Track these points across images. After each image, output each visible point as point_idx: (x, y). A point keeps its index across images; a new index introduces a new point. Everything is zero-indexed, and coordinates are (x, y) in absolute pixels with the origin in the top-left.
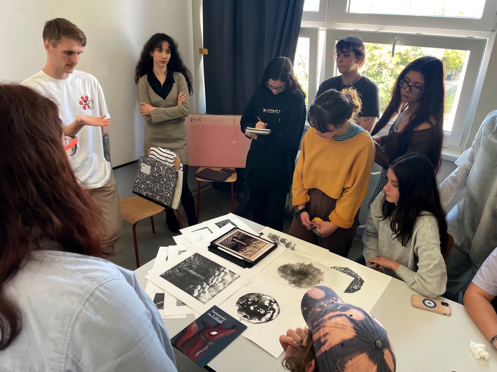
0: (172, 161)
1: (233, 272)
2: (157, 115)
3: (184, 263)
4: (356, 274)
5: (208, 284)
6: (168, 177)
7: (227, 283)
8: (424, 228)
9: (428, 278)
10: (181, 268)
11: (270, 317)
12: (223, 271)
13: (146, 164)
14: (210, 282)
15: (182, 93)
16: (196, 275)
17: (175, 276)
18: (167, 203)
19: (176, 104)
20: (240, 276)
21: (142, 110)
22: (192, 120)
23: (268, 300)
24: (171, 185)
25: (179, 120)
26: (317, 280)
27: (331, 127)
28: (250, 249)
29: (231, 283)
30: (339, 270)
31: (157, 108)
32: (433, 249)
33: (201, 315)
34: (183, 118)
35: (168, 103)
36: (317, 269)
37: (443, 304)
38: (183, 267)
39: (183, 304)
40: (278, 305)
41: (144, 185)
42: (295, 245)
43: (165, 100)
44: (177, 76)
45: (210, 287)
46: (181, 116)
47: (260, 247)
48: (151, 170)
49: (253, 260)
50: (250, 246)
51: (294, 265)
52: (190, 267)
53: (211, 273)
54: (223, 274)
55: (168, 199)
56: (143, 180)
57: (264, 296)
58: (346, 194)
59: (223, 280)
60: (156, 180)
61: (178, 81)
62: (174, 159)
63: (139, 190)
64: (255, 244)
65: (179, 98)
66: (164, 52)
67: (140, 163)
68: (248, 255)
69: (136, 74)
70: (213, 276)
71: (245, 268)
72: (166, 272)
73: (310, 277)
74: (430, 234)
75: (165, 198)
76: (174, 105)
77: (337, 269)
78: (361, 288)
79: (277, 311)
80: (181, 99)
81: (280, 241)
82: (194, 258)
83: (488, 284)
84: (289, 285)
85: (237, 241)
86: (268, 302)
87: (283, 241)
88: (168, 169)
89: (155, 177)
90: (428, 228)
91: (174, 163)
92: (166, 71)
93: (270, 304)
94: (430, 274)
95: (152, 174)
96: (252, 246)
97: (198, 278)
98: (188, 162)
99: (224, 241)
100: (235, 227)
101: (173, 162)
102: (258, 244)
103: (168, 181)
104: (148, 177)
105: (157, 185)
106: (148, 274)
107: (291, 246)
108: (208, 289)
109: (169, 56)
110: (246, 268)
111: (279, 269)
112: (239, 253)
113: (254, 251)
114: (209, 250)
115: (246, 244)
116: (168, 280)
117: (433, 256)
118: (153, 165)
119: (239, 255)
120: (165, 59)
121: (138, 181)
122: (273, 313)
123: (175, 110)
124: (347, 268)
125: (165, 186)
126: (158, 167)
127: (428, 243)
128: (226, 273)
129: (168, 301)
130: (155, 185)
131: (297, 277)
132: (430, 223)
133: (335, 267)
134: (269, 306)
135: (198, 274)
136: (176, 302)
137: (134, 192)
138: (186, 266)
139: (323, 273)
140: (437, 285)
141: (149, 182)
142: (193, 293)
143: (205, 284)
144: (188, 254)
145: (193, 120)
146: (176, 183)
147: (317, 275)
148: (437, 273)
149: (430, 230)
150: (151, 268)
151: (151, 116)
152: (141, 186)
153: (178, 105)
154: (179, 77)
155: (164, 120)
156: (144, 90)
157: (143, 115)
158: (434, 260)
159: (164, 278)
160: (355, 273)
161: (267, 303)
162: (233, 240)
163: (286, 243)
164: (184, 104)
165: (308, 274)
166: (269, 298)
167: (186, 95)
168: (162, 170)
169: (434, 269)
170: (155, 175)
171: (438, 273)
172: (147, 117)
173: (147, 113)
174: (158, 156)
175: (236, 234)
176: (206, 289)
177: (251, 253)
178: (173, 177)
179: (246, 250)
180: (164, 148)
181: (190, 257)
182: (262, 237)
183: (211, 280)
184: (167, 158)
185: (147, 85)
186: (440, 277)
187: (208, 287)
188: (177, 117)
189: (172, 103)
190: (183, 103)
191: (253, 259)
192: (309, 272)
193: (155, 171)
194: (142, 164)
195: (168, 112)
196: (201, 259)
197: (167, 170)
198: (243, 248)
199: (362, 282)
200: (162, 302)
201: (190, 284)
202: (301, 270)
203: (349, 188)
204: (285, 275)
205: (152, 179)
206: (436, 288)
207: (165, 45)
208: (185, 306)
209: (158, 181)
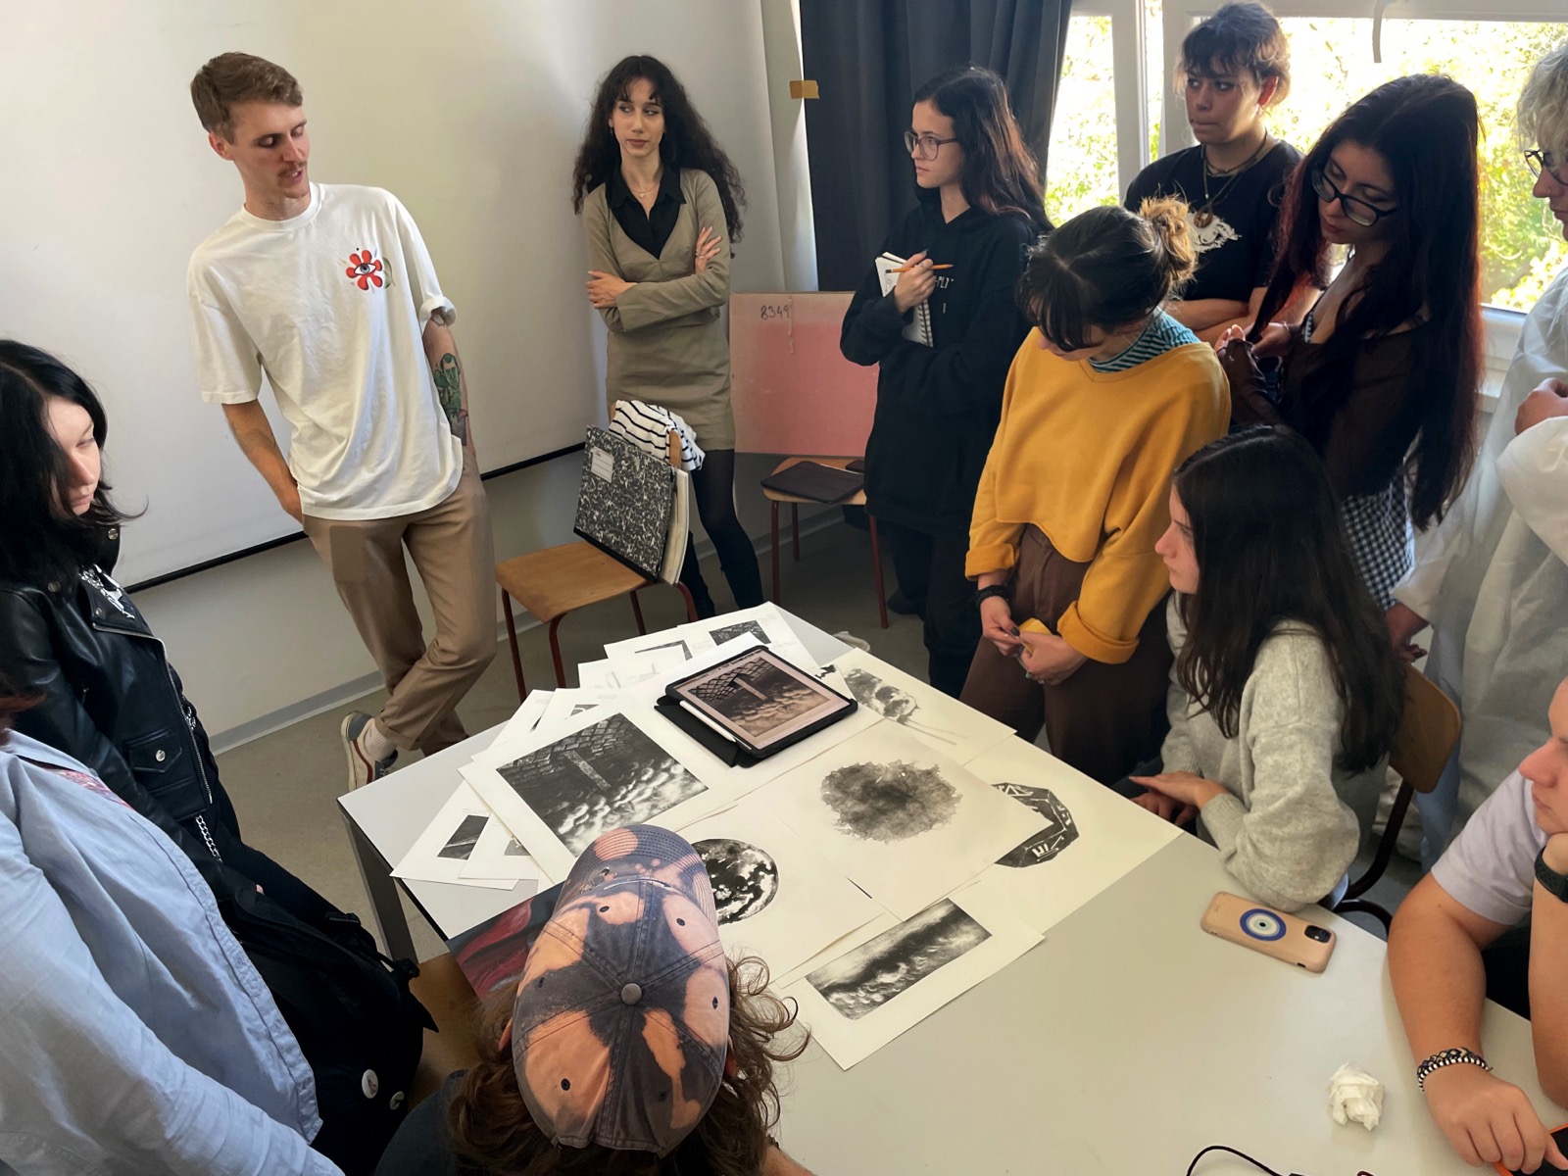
0: (661, 442)
1: (693, 776)
2: (634, 307)
3: (574, 740)
4: (1066, 811)
5: (610, 803)
6: (652, 488)
7: (662, 805)
8: (1271, 675)
9: (1268, 844)
10: (559, 752)
11: (735, 912)
12: (667, 770)
13: (604, 449)
14: (619, 797)
15: (708, 233)
16: (591, 775)
17: (534, 772)
18: (648, 564)
19: (691, 269)
20: (707, 789)
21: (594, 294)
22: (764, 313)
23: (754, 863)
24: (659, 514)
25: (703, 316)
26: (929, 817)
27: (1096, 333)
28: (769, 712)
29: (674, 804)
30: (1018, 794)
31: (635, 284)
32: (1291, 747)
33: (553, 885)
34: (713, 311)
35: (667, 267)
36: (944, 785)
37: (1312, 932)
38: (565, 750)
39: (524, 851)
40: (775, 880)
41: (599, 510)
42: (916, 707)
43: (658, 258)
44: (692, 182)
45: (611, 812)
46: (704, 303)
47: (803, 708)
48: (614, 468)
49: (760, 746)
50: (774, 705)
51: (879, 770)
52: (584, 753)
53: (633, 774)
54: (664, 776)
55: (652, 554)
56: (596, 497)
57: (749, 852)
58: (1109, 550)
59: (655, 795)
60: (626, 498)
61: (694, 196)
62: (668, 436)
63: (588, 526)
64: (791, 698)
65: (698, 250)
66: (638, 110)
67: (591, 447)
68: (756, 728)
69: (576, 186)
70: (634, 782)
71: (732, 766)
72: (516, 762)
73: (912, 807)
74: (1288, 696)
75: (646, 552)
76: (684, 271)
77: (1011, 792)
78: (1059, 854)
79: (764, 897)
80: (703, 253)
81: (874, 695)
82: (608, 727)
83: (1471, 881)
84: (837, 827)
85: (745, 685)
86: (752, 868)
87: (885, 694)
88: (652, 466)
89: (623, 490)
90: (1284, 676)
91: (668, 448)
92: (657, 172)
93: (754, 876)
94: (1275, 831)
95: (616, 480)
96: (780, 703)
97: (592, 783)
98: (733, 442)
99: (709, 684)
100: (761, 643)
101: (664, 446)
102: (801, 699)
103: (652, 502)
104: (607, 488)
105: (627, 514)
106: (473, 761)
107: (902, 712)
108: (605, 817)
109: (657, 123)
110: (737, 768)
111: (831, 777)
112: (733, 721)
113: (779, 719)
114: (656, 707)
115: (762, 696)
116: (511, 785)
117: (1288, 772)
118: (619, 454)
119: (726, 728)
120: (641, 132)
121: (585, 500)
122: (751, 901)
123: (686, 287)
124: (1046, 791)
125: (646, 514)
126: (630, 458)
127: (1278, 725)
128: (672, 777)
129: (489, 841)
130: (623, 513)
131: (871, 806)
132: (1294, 660)
133: (1006, 785)
134: (749, 880)
135: (598, 772)
136: (508, 843)
137: (576, 531)
138: (575, 749)
139: (959, 798)
140: (1297, 868)
141: (610, 503)
142: (560, 823)
143: (603, 801)
144: (598, 716)
145: (768, 312)
146: (672, 508)
147: (936, 803)
148: (1300, 828)
149: (1290, 682)
150: (486, 746)
151: (619, 308)
152: (593, 514)
153: (697, 269)
154: (700, 186)
155: (659, 318)
156: (600, 234)
157: (600, 308)
158: (1292, 786)
159: (504, 777)
160: (1063, 806)
161: (745, 872)
162: (733, 684)
163: (891, 700)
164: (714, 265)
165: (910, 797)
166: (760, 858)
167: (719, 238)
168: (638, 468)
169: (1287, 814)
170: (622, 483)
171: (1304, 829)
172: (608, 313)
173: (607, 301)
174: (630, 427)
175: (750, 666)
176: (601, 815)
177: (767, 724)
178: (662, 487)
179: (756, 714)
180: (648, 402)
181: (597, 724)
182: (827, 680)
183: (623, 792)
184: (652, 434)
185: (606, 216)
186: (1310, 842)
187: (607, 809)
188: (693, 308)
189: (680, 267)
190: (710, 264)
191: (761, 743)
192: (917, 792)
193: (623, 472)
194: (594, 450)
195: (666, 295)
196: (622, 731)
197: (650, 468)
198: (751, 709)
199: (1071, 835)
200: (473, 841)
201: (563, 799)
202: (895, 784)
203: (1118, 529)
204: (839, 795)
205: (617, 495)
206: (1291, 879)
207: (641, 91)
208: (525, 858)
209: (630, 500)
